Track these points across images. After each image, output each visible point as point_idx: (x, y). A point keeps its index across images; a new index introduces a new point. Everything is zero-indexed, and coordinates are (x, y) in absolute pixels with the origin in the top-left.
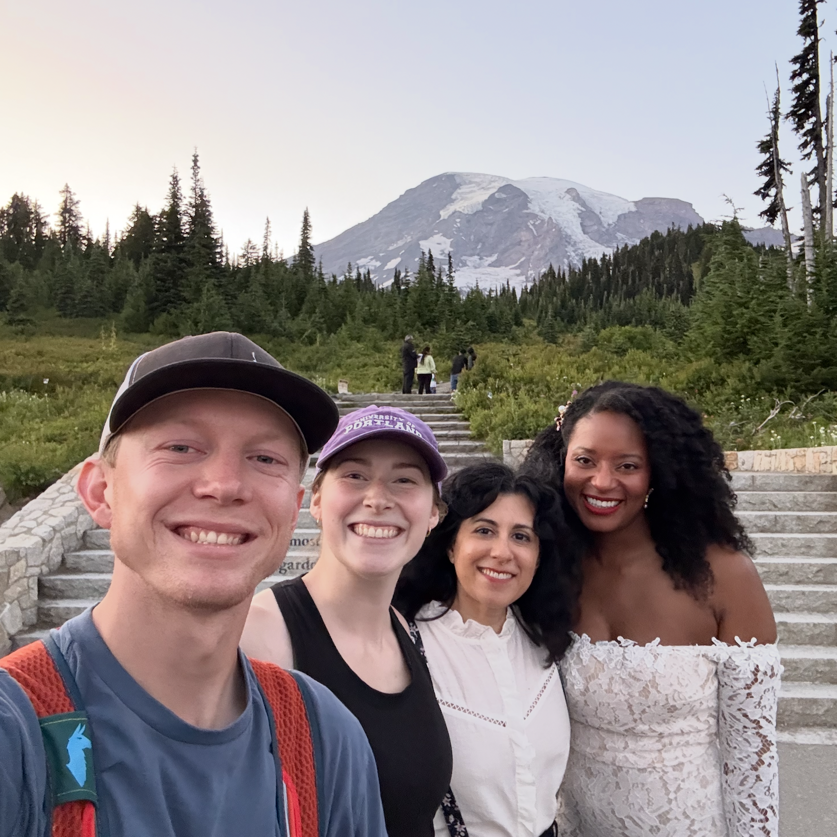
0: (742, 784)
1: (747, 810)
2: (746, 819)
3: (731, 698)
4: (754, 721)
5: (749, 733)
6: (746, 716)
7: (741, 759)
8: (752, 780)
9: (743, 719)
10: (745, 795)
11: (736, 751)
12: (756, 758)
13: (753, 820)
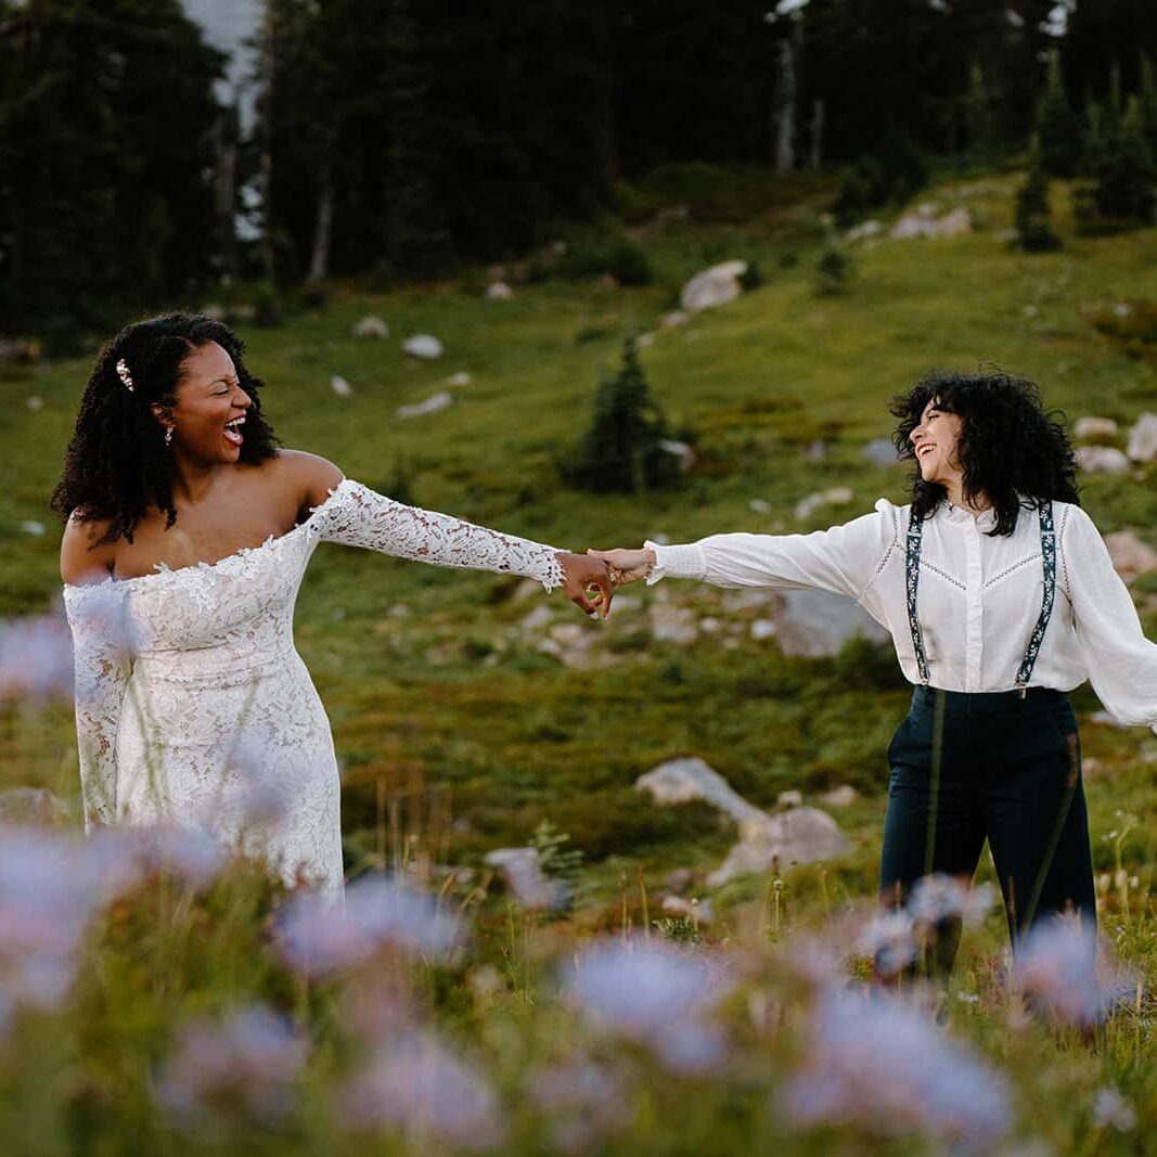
0: (439, 537)
1: (459, 537)
2: (466, 541)
3: (363, 520)
4: (390, 510)
5: (399, 518)
6: (383, 514)
7: (418, 533)
8: (435, 529)
9: (385, 517)
10: (447, 537)
11: (410, 534)
12: (417, 521)
13: (468, 535)
